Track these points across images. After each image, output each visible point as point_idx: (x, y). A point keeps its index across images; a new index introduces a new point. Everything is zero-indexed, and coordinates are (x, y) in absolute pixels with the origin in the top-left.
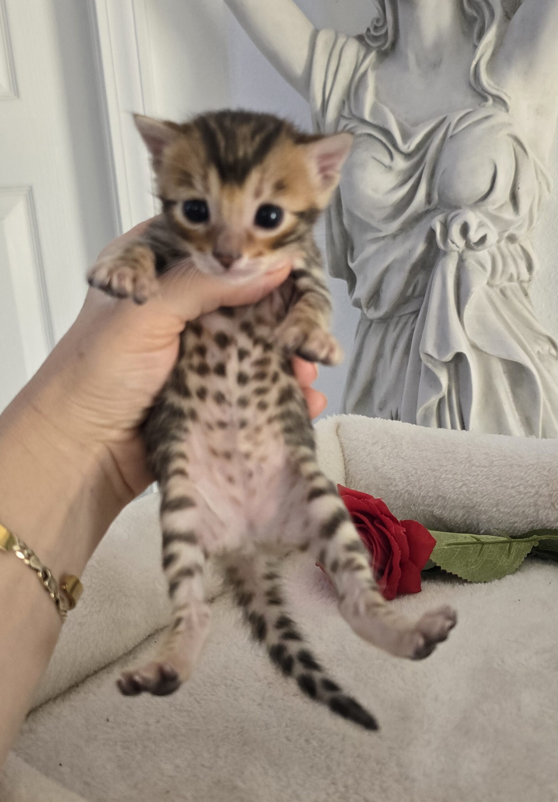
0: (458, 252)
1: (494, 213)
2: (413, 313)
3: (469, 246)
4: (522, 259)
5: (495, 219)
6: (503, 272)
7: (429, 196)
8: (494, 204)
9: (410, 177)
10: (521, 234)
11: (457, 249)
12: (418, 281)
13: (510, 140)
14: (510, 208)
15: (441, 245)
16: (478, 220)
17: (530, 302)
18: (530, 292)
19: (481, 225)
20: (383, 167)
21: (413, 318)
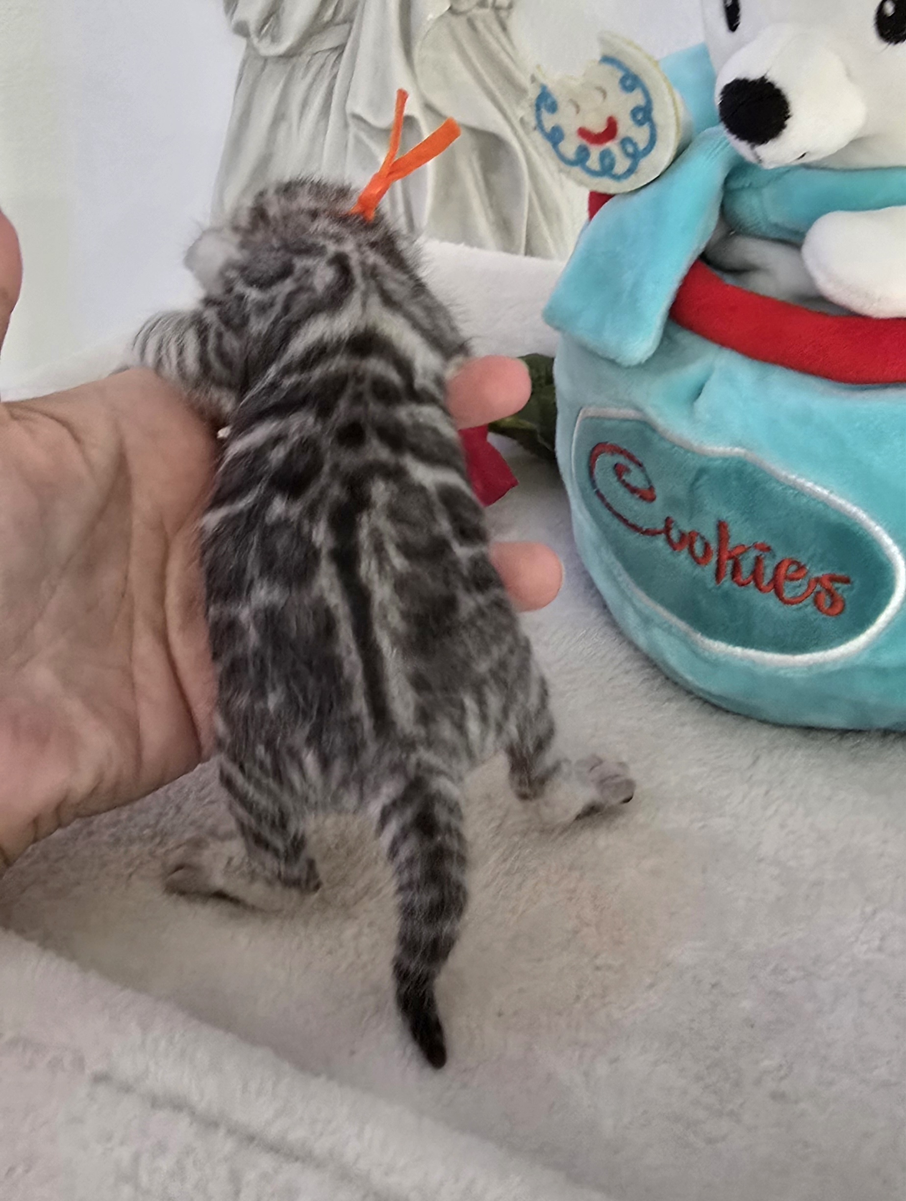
17: (510, 41)
21: (335, 58)
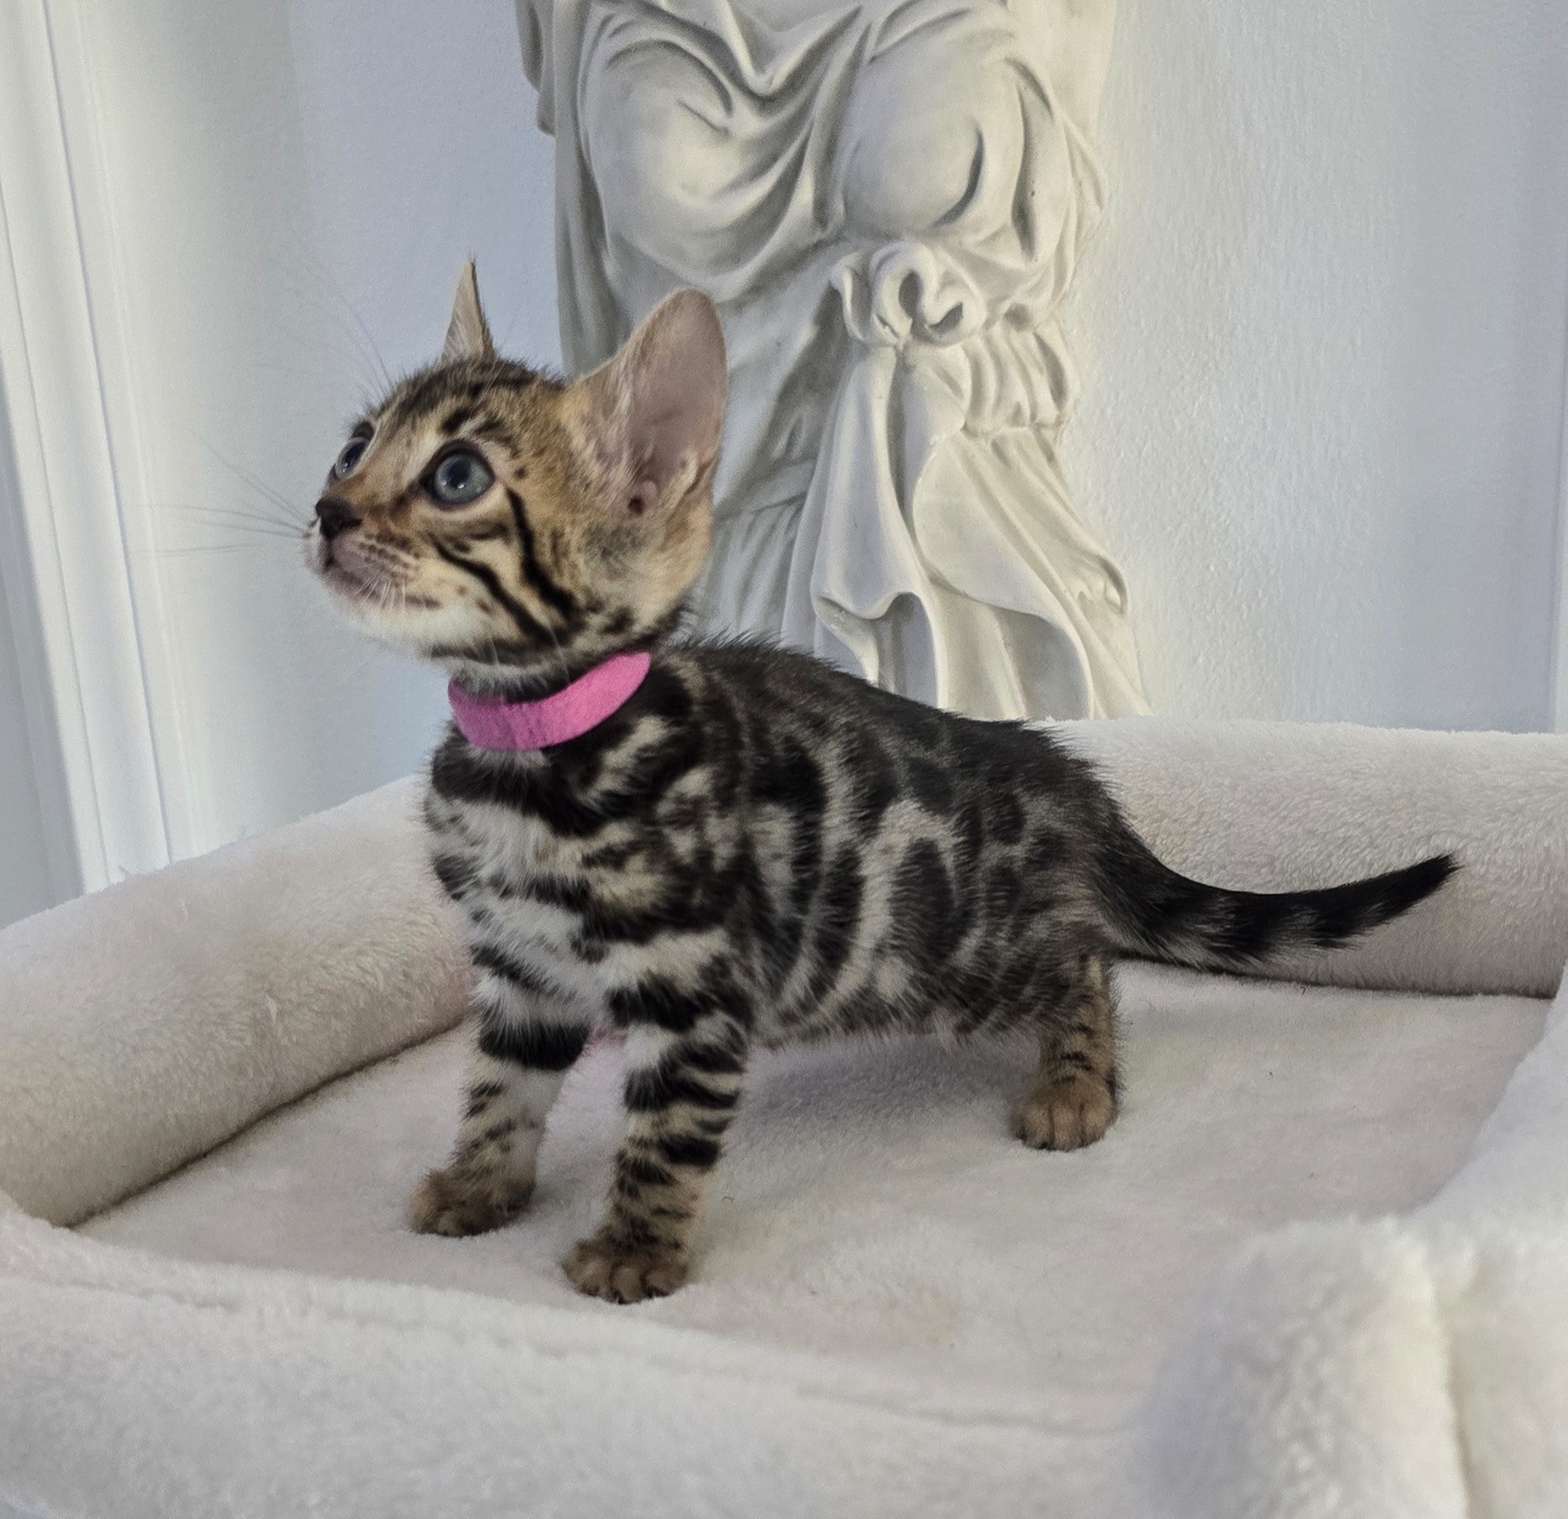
0: (895, 347)
1: (979, 252)
2: (790, 502)
3: (920, 331)
4: (1041, 371)
5: (980, 267)
6: (999, 399)
7: (821, 206)
8: (977, 231)
9: (774, 158)
10: (1038, 305)
11: (892, 339)
12: (799, 421)
13: (1011, 72)
14: (1015, 242)
15: (854, 329)
16: (942, 270)
17: (1060, 476)
18: (1060, 452)
19: (948, 281)
20: (709, 131)
21: (790, 516)
